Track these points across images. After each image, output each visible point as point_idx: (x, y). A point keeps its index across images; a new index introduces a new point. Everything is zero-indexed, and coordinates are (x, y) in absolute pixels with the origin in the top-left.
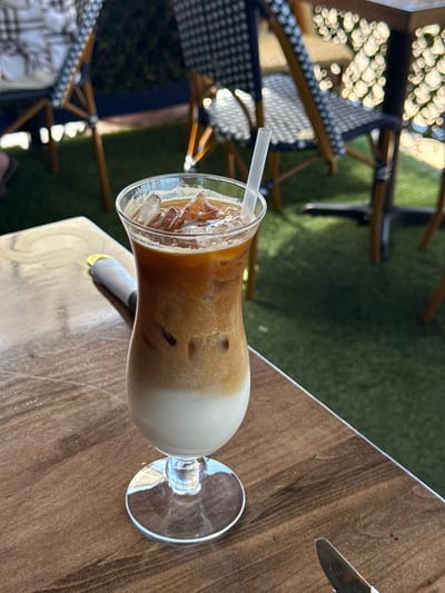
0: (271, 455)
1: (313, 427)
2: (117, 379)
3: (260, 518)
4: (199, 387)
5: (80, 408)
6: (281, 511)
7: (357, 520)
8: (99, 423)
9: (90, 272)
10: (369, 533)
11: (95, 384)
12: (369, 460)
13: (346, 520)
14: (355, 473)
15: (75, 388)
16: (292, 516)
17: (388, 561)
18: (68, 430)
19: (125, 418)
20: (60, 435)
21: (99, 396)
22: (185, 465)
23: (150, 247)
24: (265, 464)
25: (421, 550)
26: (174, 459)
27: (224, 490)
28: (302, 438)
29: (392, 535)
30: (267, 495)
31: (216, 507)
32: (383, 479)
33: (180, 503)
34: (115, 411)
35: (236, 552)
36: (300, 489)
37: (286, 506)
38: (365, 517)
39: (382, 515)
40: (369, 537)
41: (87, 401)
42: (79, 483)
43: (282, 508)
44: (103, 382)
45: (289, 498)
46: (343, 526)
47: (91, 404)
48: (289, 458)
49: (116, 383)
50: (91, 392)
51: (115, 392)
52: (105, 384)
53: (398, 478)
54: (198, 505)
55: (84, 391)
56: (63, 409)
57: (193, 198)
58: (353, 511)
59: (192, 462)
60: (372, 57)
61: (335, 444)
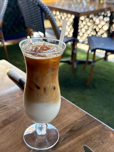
0: (64, 121)
1: (74, 112)
2: (18, 102)
3: (64, 140)
4: (47, 102)
5: (8, 111)
6: (70, 137)
7: (92, 138)
8: (13, 115)
9: (7, 74)
10: (96, 142)
11: (11, 104)
12: (92, 120)
13: (89, 138)
14: (89, 124)
15: (5, 106)
16: (73, 139)
17: (103, 149)
18: (4, 118)
19: (21, 113)
20: (2, 120)
21: (13, 107)
22: (42, 126)
23: (31, 58)
24: (63, 124)
25: (111, 145)
26: (38, 124)
27: (53, 132)
28: (72, 115)
29: (102, 142)
30: (65, 133)
31: (51, 137)
32: (96, 125)
33: (40, 137)
34: (17, 112)
35: (59, 151)
36: (74, 130)
38: (94, 137)
39: (98, 136)
40: (96, 143)
41: (9, 109)
42: (9, 134)
43: (70, 136)
44: (14, 103)
45: (71, 133)
46: (88, 140)
47: (11, 110)
48: (69, 121)
49: (17, 104)
50: (10, 106)
51: (17, 106)
52: (14, 104)
53: (100, 125)
54: (45, 138)
55: (8, 106)
56: (2, 112)
57: (42, 44)
58: (90, 135)
59: (44, 125)
60: (69, 26)
61: (81, 116)
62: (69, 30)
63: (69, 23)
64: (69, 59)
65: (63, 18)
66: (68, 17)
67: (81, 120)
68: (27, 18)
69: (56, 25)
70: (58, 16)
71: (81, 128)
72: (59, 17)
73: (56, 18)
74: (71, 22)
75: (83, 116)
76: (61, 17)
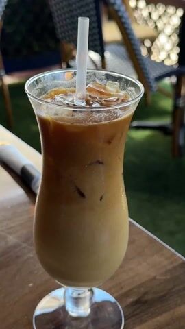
0: (124, 277)
1: (152, 255)
2: (12, 225)
13: (182, 324)
22: (79, 294)
24: (120, 283)
26: (70, 290)
36: (146, 302)
37: (137, 314)
43: (134, 316)
48: (137, 278)
49: (11, 228)
51: (10, 234)
59: (84, 292)
60: (170, 36)
61: (170, 267)
62: (168, 47)
63: (169, 30)
64: (166, 121)
65: (155, 16)
66: (168, 14)
67: (168, 277)
68: (61, 15)
69: (133, 35)
70: (141, 10)
71: (164, 296)
72: (145, 14)
73: (136, 15)
74: (176, 27)
75: (175, 268)
76: (150, 14)
